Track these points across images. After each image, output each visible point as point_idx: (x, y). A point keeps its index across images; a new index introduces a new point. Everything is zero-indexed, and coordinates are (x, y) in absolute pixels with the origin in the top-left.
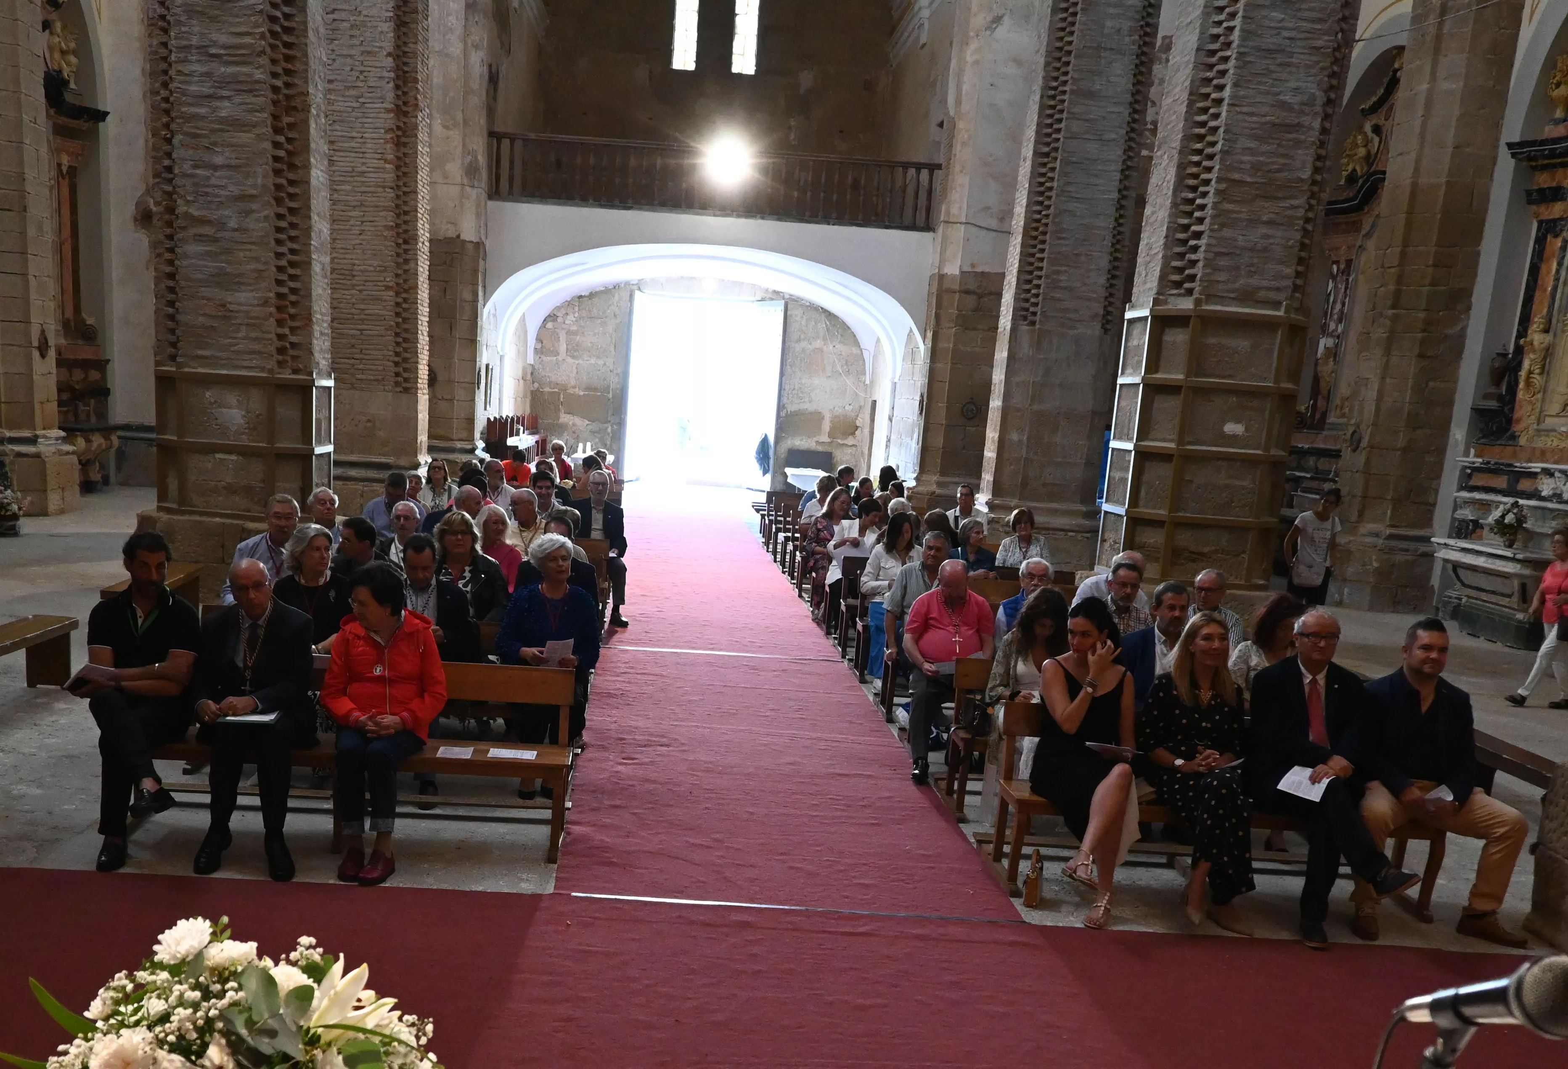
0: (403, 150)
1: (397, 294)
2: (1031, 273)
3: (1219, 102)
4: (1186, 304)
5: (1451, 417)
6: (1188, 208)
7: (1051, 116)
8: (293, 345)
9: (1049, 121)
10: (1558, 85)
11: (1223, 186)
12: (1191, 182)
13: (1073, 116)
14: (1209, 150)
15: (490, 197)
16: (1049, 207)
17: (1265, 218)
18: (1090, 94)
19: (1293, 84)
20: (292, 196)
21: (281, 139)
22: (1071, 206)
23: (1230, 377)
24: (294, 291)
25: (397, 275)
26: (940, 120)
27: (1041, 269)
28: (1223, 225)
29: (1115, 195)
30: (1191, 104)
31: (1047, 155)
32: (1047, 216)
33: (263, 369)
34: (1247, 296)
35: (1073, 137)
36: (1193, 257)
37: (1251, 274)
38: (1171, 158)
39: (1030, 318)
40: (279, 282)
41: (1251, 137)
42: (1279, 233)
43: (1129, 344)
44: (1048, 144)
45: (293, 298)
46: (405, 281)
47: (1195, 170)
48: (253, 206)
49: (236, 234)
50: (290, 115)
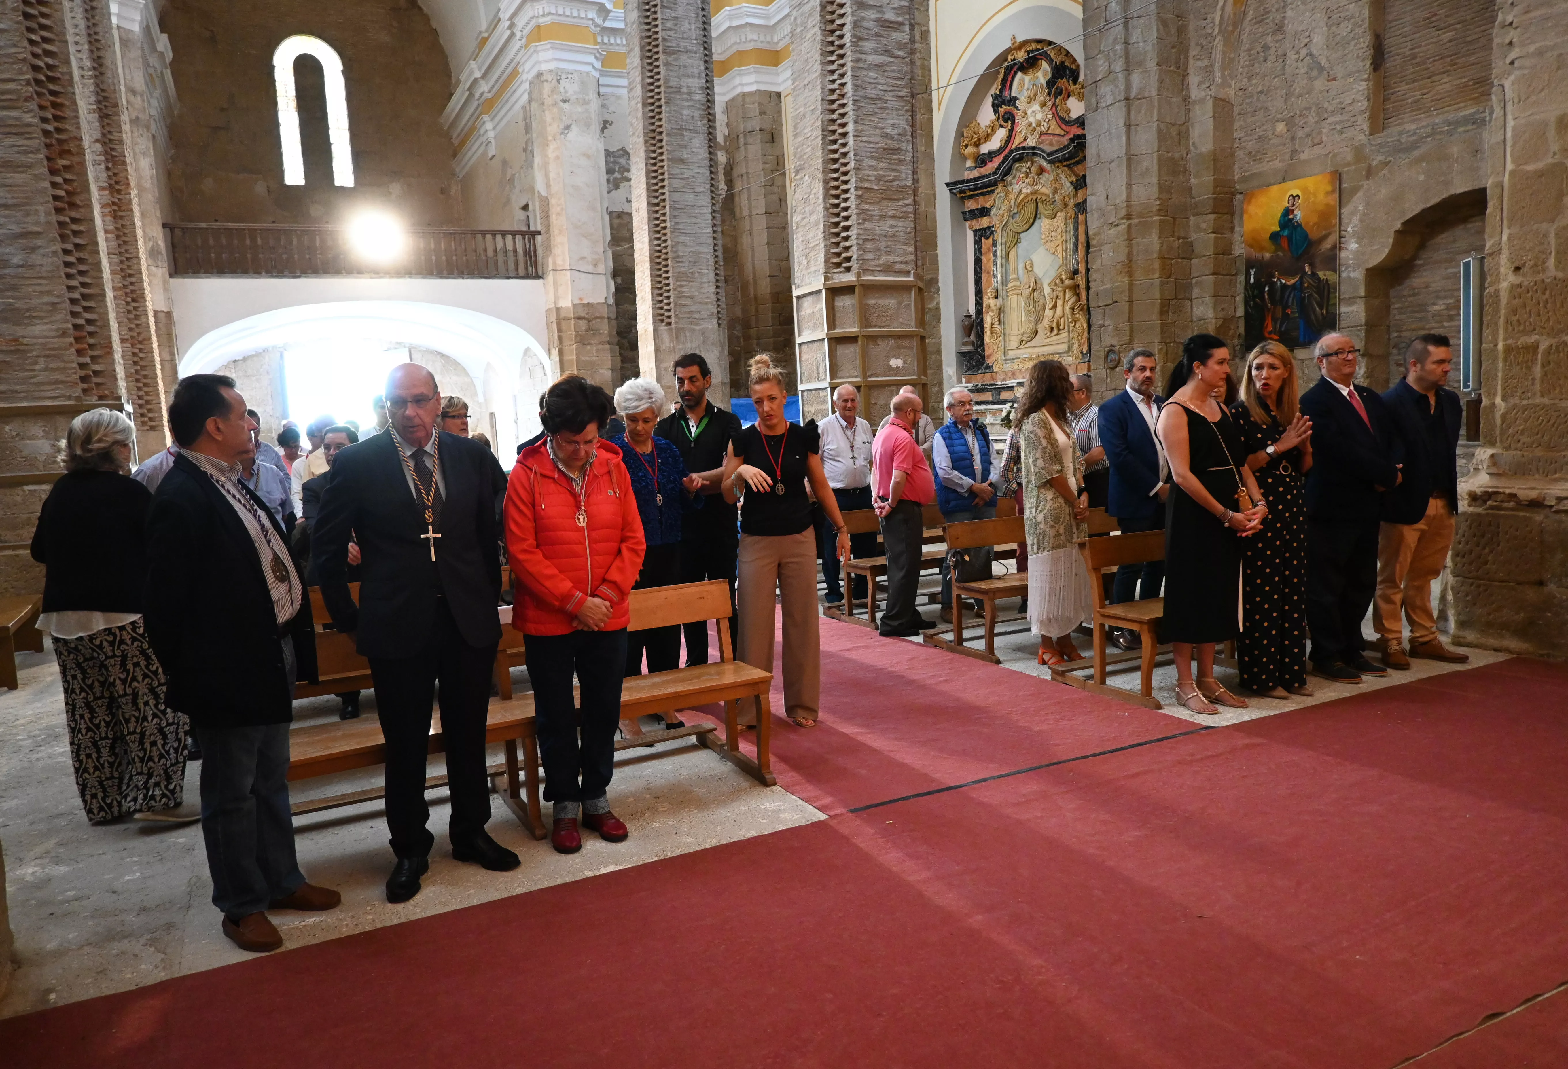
0: (121, 222)
1: (133, 346)
2: (661, 288)
3: (844, 135)
4: (849, 278)
5: (941, 361)
6: (836, 211)
7: (655, 177)
8: (96, 373)
9: (655, 181)
10: (966, 146)
11: (860, 193)
12: (834, 192)
13: (672, 177)
14: (843, 169)
15: (171, 276)
16: (665, 241)
17: (890, 213)
18: (682, 161)
19: (891, 122)
20: (76, 233)
21: (58, 180)
22: (682, 239)
23: (888, 326)
24: (89, 322)
25: (131, 330)
26: (523, 203)
27: (668, 285)
28: (865, 220)
29: (710, 230)
30: (824, 137)
31: (657, 205)
32: (666, 247)
33: (68, 397)
34: (888, 269)
35: (674, 191)
36: (847, 244)
37: (888, 253)
38: (814, 178)
39: (666, 320)
40: (74, 314)
41: (872, 158)
42: (900, 224)
43: (802, 313)
44: (657, 197)
45: (91, 329)
46: (139, 334)
47: (836, 184)
48: (39, 242)
49: (21, 270)
50: (61, 158)
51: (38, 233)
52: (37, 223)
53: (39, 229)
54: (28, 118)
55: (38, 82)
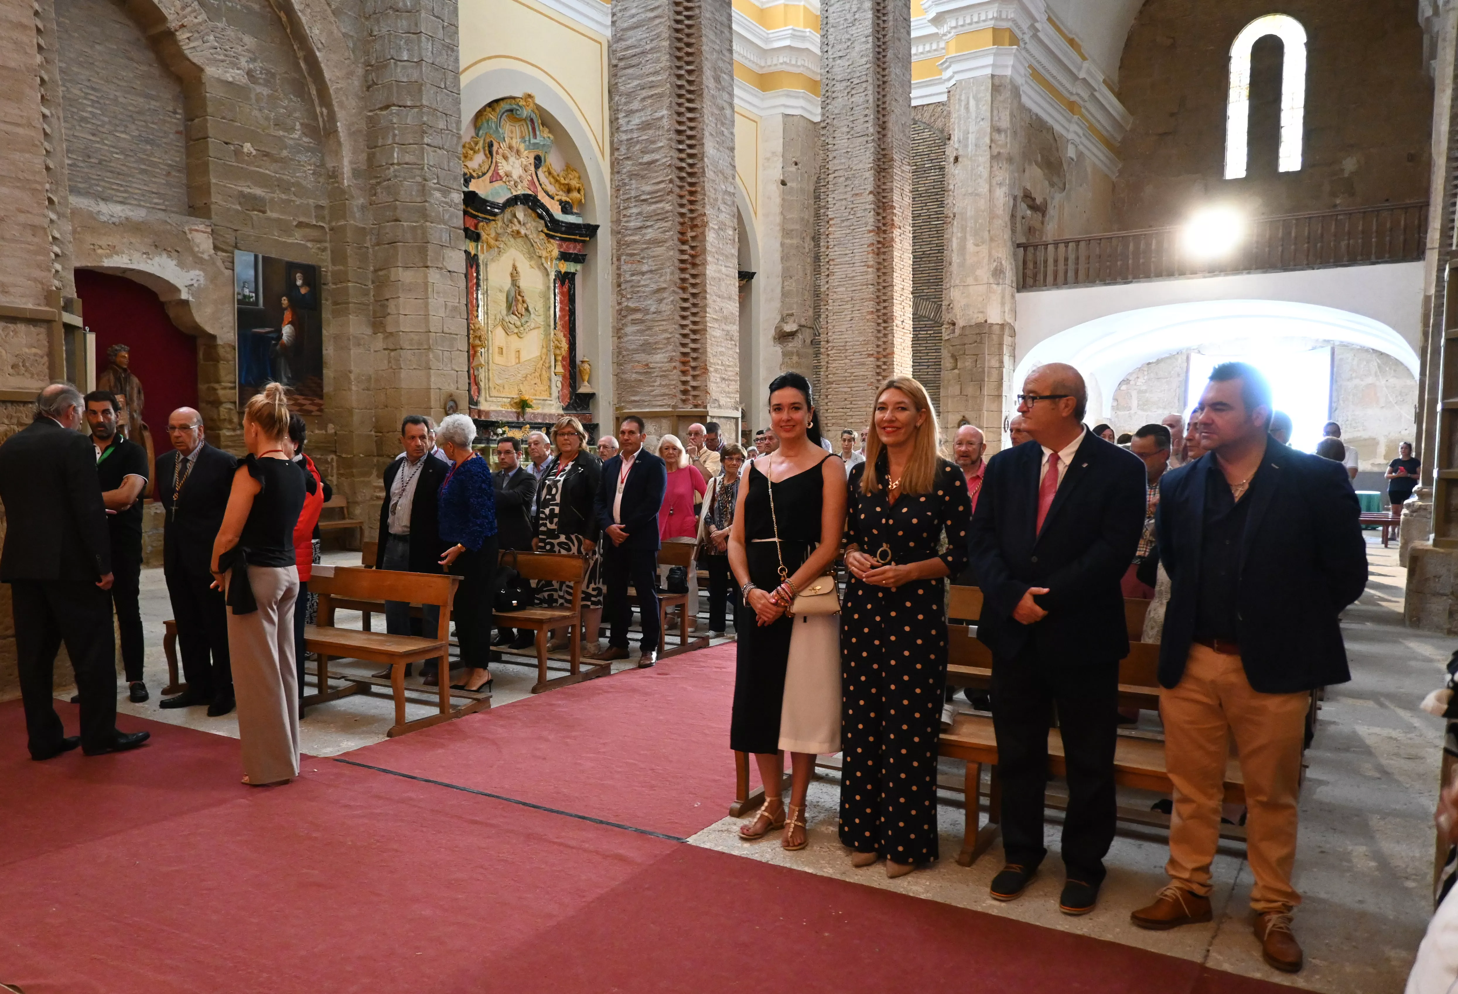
8: (694, 388)
15: (1018, 291)
20: (694, 285)
21: (686, 247)
24: (695, 350)
33: (669, 406)
40: (684, 345)
45: (695, 355)
48: (665, 295)
49: (655, 315)
50: (692, 230)
51: (665, 289)
52: (665, 281)
53: (664, 286)
54: (668, 207)
55: (681, 179)
